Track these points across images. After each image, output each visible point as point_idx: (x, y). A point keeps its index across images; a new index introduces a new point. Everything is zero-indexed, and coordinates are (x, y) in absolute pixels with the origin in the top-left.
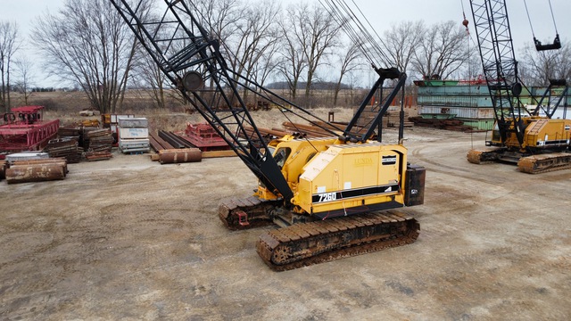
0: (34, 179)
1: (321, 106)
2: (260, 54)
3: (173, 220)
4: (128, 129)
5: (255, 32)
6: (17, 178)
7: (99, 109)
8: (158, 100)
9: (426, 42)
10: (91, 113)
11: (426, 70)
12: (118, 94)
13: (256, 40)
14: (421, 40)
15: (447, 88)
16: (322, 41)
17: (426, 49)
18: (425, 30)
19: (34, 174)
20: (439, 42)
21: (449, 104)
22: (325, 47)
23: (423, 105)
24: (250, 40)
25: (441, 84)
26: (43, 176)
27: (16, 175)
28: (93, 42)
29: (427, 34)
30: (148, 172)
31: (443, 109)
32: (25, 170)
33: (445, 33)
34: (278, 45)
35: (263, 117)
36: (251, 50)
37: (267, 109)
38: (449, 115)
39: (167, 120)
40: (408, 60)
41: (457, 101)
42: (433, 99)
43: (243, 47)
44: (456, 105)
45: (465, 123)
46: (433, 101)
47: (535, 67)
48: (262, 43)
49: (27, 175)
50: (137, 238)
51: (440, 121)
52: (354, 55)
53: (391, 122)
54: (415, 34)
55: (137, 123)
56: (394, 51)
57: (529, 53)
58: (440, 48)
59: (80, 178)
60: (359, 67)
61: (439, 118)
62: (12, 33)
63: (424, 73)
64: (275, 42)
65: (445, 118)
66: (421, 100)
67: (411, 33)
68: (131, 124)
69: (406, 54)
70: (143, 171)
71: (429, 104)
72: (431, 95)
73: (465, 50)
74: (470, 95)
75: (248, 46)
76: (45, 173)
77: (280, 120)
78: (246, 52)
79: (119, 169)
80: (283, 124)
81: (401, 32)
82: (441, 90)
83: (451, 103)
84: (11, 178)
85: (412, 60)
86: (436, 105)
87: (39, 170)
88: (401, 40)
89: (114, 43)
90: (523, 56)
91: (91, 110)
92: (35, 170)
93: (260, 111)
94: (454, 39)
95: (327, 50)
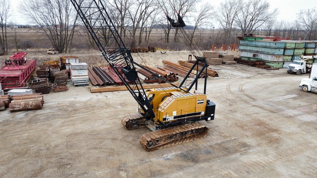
0: (25, 109)
1: (184, 50)
2: (149, 15)
3: (108, 149)
4: (76, 71)
5: (146, 3)
6: (15, 109)
7: (58, 50)
8: (90, 42)
9: (244, 9)
10: (53, 52)
11: (243, 26)
12: (69, 41)
13: (146, 8)
14: (241, 9)
15: (257, 43)
16: (185, 9)
17: (244, 13)
18: (244, 3)
19: (25, 106)
20: (251, 9)
21: (257, 52)
22: (186, 11)
23: (242, 51)
24: (144, 7)
25: (254, 40)
26: (30, 107)
27: (15, 108)
28: (54, 12)
29: (245, 5)
30: (89, 103)
31: (254, 55)
32: (20, 105)
33: (255, 4)
34: (160, 10)
35: (151, 57)
36: (143, 13)
37: (154, 51)
38: (258, 59)
39: (97, 59)
40: (233, 19)
41: (263, 50)
42: (248, 48)
43: (139, 11)
44: (262, 53)
45: (267, 63)
46: (248, 49)
47: (305, 24)
48: (150, 10)
49: (21, 107)
50: (89, 165)
51: (252, 62)
52: (203, 17)
53: (224, 61)
54: (238, 4)
55: (81, 67)
56: (226, 15)
57: (302, 16)
58: (252, 13)
59: (51, 108)
60: (205, 24)
61: (251, 60)
62: (7, 6)
63: (242, 28)
64: (157, 9)
65: (255, 60)
66: (241, 48)
67: (236, 4)
68: (78, 68)
69: (232, 16)
70: (87, 101)
71: (246, 51)
72: (247, 45)
73: (266, 15)
74: (270, 48)
75: (142, 11)
76: (31, 106)
77: (161, 59)
78: (141, 14)
79: (73, 99)
80: (163, 62)
81: (230, 4)
82: (254, 43)
83: (259, 51)
84: (12, 109)
85: (236, 19)
86: (250, 51)
87: (28, 104)
88: (230, 8)
89: (66, 12)
90: (298, 17)
91: (53, 51)
92: (26, 104)
93: (150, 52)
94: (260, 8)
95: (187, 14)
